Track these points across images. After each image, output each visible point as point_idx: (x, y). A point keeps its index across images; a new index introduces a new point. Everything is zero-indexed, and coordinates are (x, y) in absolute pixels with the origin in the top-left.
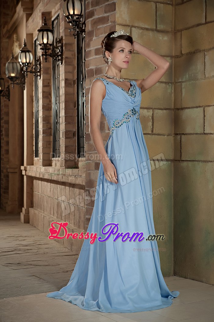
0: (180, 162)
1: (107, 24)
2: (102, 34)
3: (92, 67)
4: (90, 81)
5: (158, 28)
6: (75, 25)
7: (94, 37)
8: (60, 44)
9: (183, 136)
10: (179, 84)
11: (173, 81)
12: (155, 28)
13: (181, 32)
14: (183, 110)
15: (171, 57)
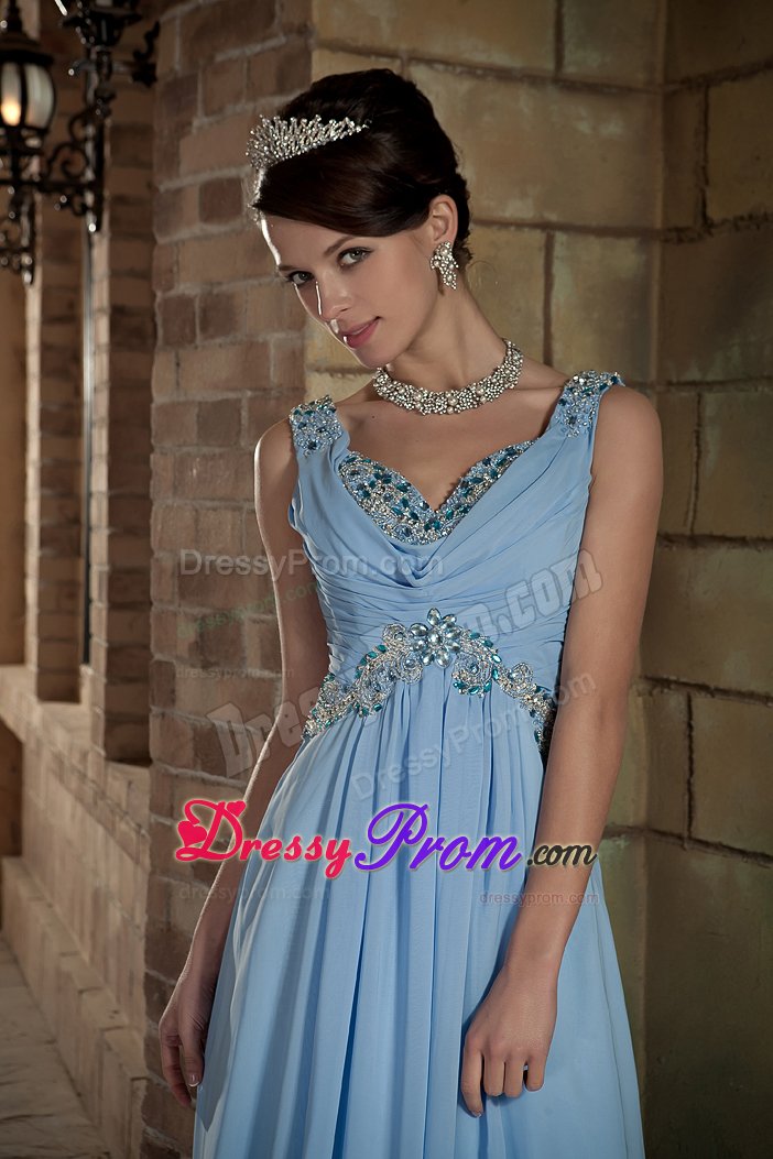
0: (682, 846)
1: (264, 39)
2: (237, 98)
3: (187, 287)
4: (178, 365)
5: (570, 70)
6: (104, 37)
7: (200, 112)
8: (91, 130)
9: (701, 701)
10: (684, 394)
11: (653, 375)
12: (550, 66)
13: (706, 96)
14: (701, 551)
15: (644, 235)
